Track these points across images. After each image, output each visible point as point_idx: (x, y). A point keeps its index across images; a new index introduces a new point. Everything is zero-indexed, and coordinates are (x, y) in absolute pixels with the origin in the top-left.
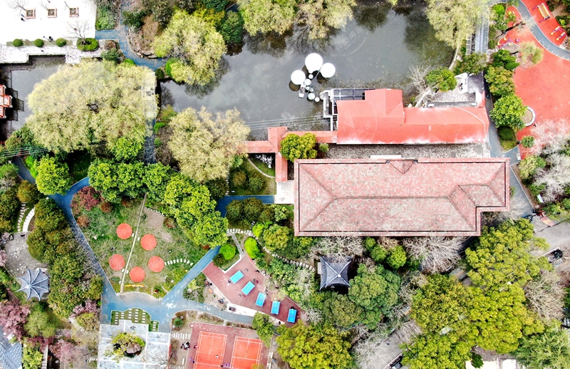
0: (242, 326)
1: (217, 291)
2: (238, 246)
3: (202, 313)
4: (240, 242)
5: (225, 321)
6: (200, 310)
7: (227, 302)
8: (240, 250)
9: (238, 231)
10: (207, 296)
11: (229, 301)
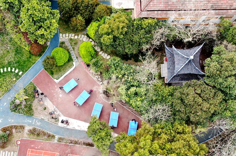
0: (76, 143)
1: (48, 103)
2: (72, 52)
3: (31, 128)
4: (74, 48)
5: (57, 137)
6: (29, 125)
7: (59, 115)
8: (74, 57)
9: (72, 36)
10: (36, 109)
11: (61, 114)
